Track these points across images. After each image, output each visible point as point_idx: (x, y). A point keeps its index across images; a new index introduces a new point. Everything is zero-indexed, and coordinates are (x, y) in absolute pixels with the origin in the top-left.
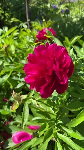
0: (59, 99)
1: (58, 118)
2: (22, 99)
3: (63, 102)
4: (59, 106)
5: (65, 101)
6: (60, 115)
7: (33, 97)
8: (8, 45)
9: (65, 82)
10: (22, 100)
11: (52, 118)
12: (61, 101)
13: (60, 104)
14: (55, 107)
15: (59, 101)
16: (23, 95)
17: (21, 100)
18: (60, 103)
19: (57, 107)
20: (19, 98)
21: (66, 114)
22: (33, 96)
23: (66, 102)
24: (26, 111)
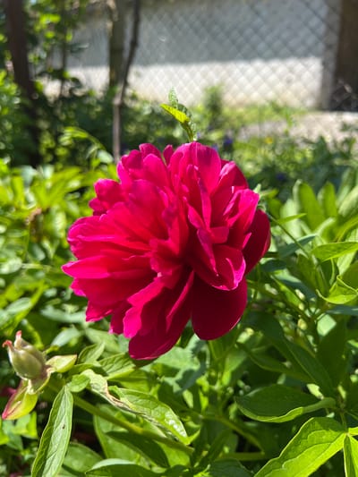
0: (201, 387)
1: (197, 465)
2: (50, 372)
3: (219, 398)
4: (201, 416)
5: (223, 397)
6: (205, 453)
7: (97, 364)
8: (45, 208)
9: (236, 282)
10: (49, 375)
11: (172, 466)
12: (212, 396)
13: (207, 409)
14: (189, 418)
15: (201, 394)
16: (56, 358)
17: (43, 376)
18: (205, 402)
19: (195, 420)
20: (39, 365)
21: (226, 450)
22: (98, 360)
23: (230, 402)
24: (62, 425)
